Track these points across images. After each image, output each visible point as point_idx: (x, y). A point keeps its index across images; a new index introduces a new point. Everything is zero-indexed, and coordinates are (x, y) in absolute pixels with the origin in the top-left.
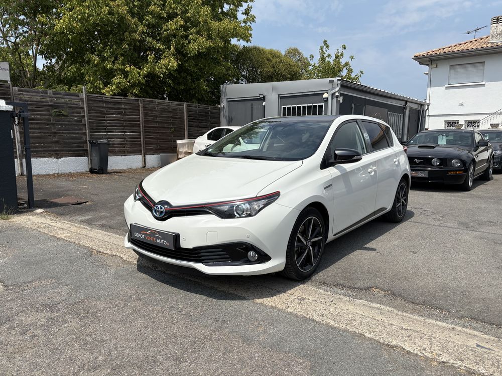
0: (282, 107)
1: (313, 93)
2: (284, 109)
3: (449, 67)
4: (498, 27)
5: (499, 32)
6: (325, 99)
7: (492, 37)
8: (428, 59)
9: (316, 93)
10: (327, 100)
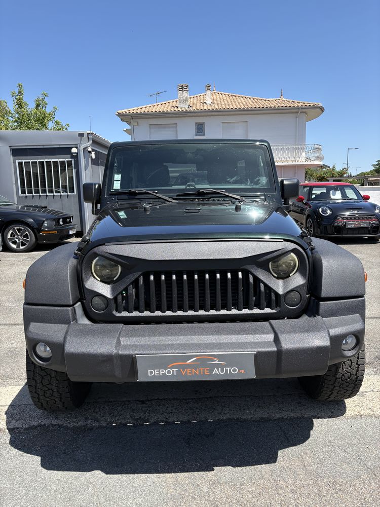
0: (17, 161)
1: (58, 146)
2: (20, 164)
3: (148, 125)
4: (184, 94)
5: (184, 98)
6: (74, 154)
7: (180, 102)
8: (130, 117)
9: (61, 146)
10: (77, 155)
